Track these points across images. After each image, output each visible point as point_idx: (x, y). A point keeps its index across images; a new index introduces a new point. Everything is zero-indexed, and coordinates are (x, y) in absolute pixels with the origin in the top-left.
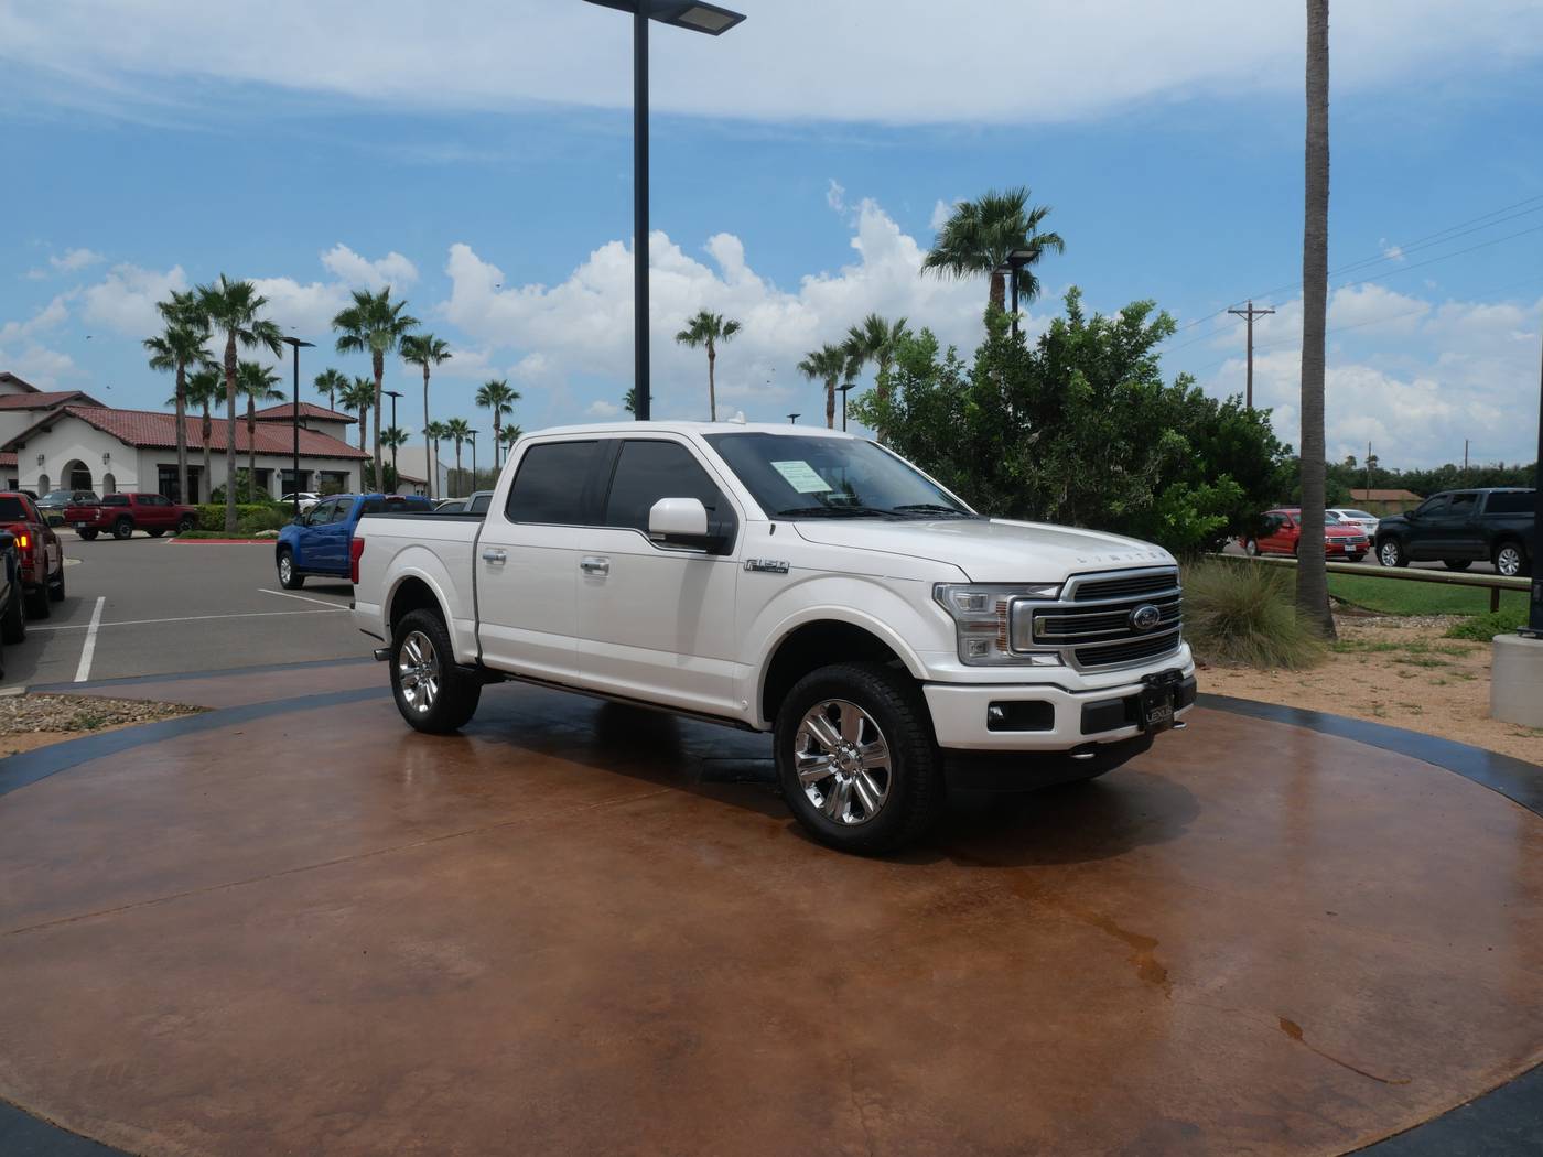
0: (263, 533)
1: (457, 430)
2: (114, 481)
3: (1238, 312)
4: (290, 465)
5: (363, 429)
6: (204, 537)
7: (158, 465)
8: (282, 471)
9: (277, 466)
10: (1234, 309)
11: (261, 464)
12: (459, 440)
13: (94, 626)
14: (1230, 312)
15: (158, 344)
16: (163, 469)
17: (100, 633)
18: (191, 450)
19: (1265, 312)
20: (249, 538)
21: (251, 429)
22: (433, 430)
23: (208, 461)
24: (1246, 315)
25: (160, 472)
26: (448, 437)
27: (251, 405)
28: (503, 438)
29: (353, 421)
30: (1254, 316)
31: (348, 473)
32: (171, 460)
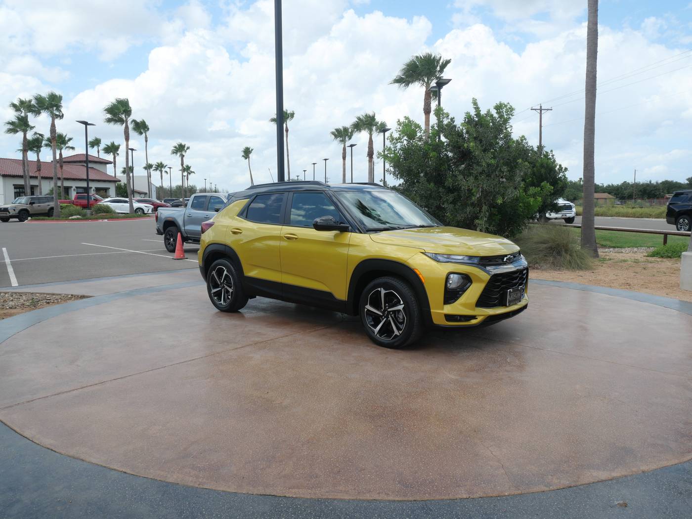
0: (73, 217)
1: (160, 166)
3: (535, 110)
4: (84, 184)
5: (115, 167)
6: (43, 220)
7: (14, 185)
8: (77, 188)
9: (74, 185)
10: (533, 108)
11: (66, 184)
12: (161, 171)
13: (7, 260)
14: (531, 109)
15: (12, 123)
17: (13, 264)
18: (31, 177)
19: (548, 110)
20: (66, 220)
21: (61, 167)
22: (148, 167)
23: (40, 183)
24: (539, 111)
25: (15, 188)
26: (156, 169)
27: (61, 155)
28: (185, 170)
29: (110, 163)
30: (543, 111)
31: (109, 188)
32: (21, 182)
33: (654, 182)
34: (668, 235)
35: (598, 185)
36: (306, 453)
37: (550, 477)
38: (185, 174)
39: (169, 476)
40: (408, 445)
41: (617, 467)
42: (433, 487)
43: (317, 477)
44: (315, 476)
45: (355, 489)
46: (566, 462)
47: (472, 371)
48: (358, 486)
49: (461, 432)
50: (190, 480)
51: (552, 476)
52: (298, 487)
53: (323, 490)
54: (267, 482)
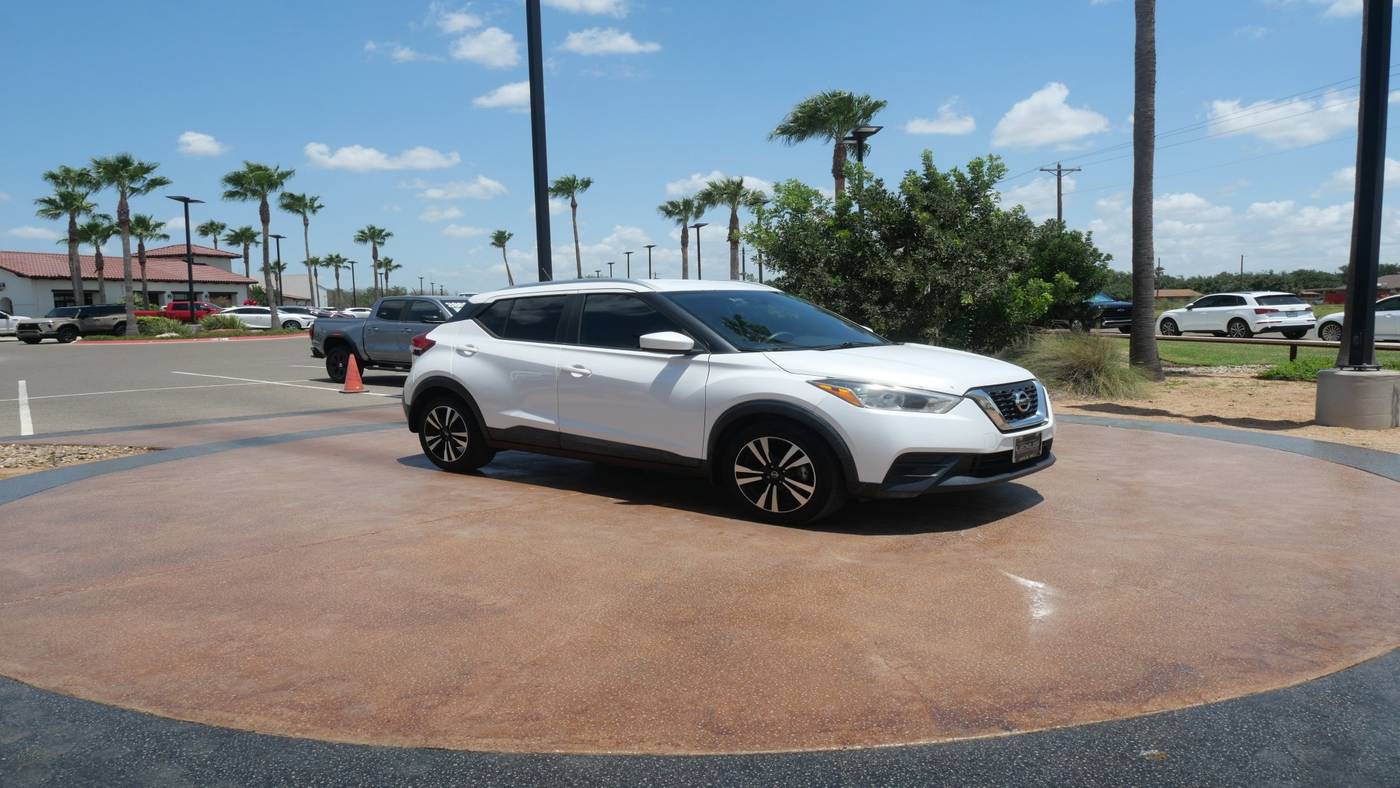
1: (334, 261)
2: (11, 302)
4: (185, 288)
5: (247, 262)
6: (106, 339)
7: (53, 291)
8: (173, 293)
9: (168, 289)
11: (152, 287)
12: (337, 268)
13: (23, 398)
16: (57, 293)
17: (31, 404)
18: (86, 279)
20: (150, 339)
21: (142, 263)
22: (312, 262)
23: (102, 286)
25: (55, 295)
26: (328, 265)
27: (141, 246)
28: (380, 265)
29: (239, 257)
31: (236, 293)
32: (67, 286)
33: (1277, 272)
34: (1298, 348)
35: (1173, 278)
36: (525, 681)
37: (1015, 714)
38: (382, 270)
39: (238, 719)
40: (735, 667)
41: (1153, 697)
42: (772, 732)
43: (537, 719)
44: (534, 717)
45: (610, 738)
46: (1051, 689)
47: (888, 551)
48: (618, 733)
49: (847, 646)
50: (277, 727)
51: (1018, 711)
52: (496, 735)
53: (544, 740)
54: (434, 728)
